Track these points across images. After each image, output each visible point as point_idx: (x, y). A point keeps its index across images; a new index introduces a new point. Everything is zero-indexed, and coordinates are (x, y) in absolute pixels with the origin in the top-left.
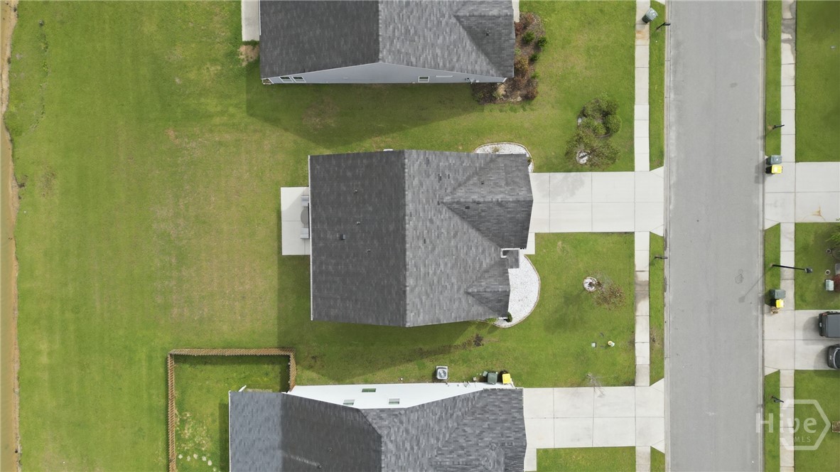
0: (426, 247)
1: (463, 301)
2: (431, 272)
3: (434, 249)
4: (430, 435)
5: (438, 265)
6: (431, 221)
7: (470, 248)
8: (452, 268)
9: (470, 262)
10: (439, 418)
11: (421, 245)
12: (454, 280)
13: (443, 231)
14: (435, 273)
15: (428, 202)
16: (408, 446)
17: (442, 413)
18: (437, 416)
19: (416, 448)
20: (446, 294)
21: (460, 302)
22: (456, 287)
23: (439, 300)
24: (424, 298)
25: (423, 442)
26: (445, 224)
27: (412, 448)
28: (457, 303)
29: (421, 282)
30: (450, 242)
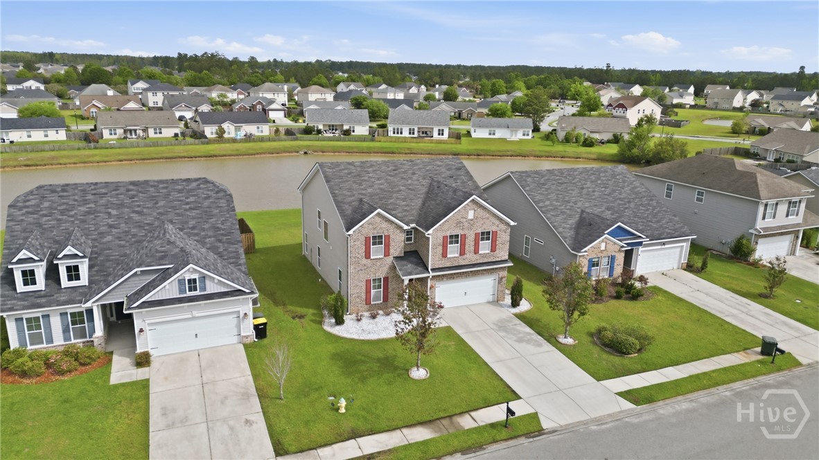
0: (390, 171)
1: (353, 198)
2: (370, 175)
3: (391, 176)
4: (200, 220)
5: (379, 179)
6: (414, 174)
7: (404, 200)
8: (379, 189)
9: (392, 201)
10: (218, 228)
11: (391, 168)
12: (370, 190)
13: (410, 181)
14: (369, 177)
15: (428, 170)
16: (192, 199)
17: (223, 230)
18: (220, 226)
19: (188, 207)
20: (355, 186)
21: (351, 196)
22: (364, 192)
23: (347, 181)
24: (346, 171)
25: (194, 213)
26: (416, 182)
27: (188, 203)
28: (349, 193)
29: (359, 169)
30: (403, 186)
